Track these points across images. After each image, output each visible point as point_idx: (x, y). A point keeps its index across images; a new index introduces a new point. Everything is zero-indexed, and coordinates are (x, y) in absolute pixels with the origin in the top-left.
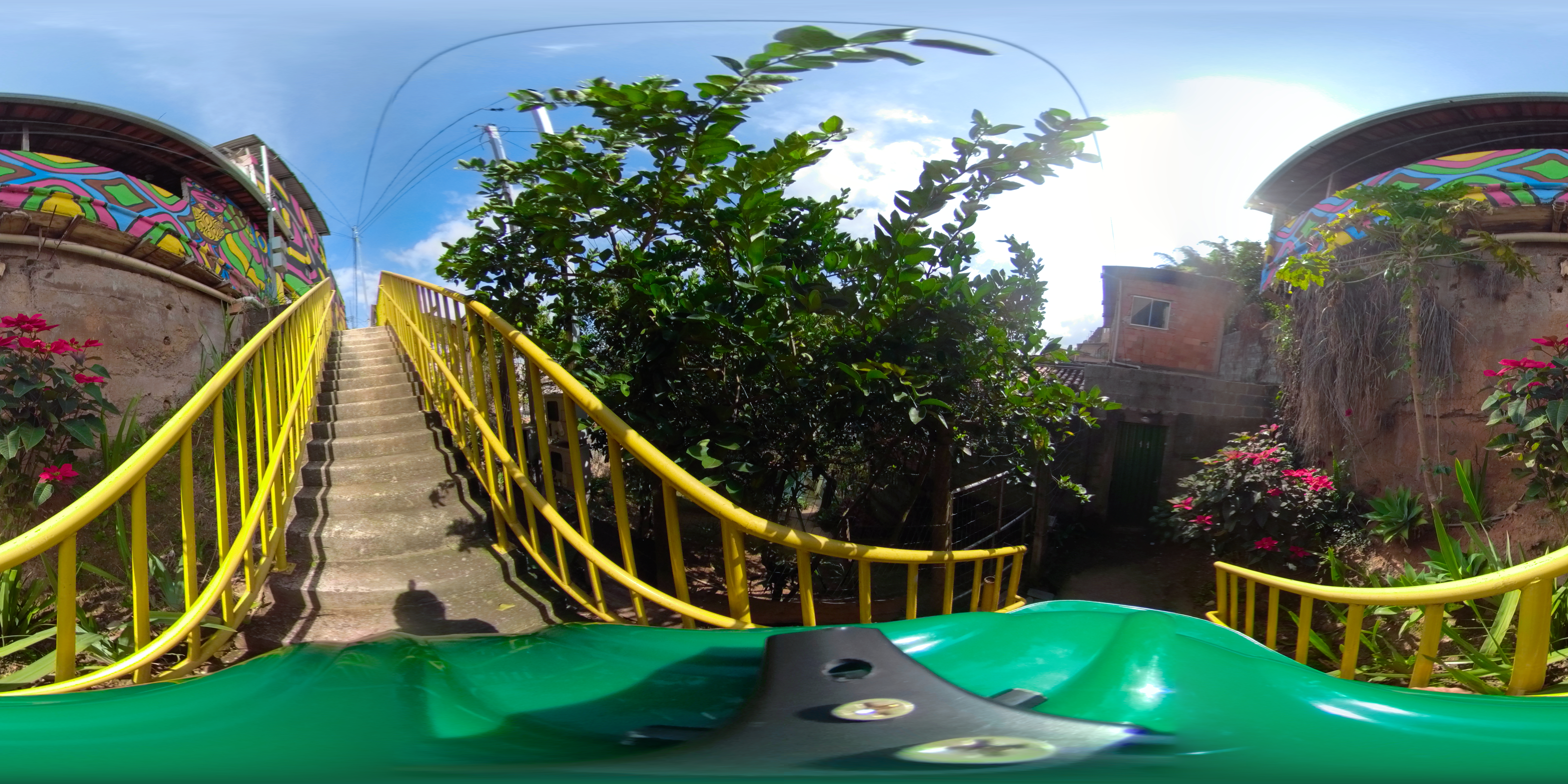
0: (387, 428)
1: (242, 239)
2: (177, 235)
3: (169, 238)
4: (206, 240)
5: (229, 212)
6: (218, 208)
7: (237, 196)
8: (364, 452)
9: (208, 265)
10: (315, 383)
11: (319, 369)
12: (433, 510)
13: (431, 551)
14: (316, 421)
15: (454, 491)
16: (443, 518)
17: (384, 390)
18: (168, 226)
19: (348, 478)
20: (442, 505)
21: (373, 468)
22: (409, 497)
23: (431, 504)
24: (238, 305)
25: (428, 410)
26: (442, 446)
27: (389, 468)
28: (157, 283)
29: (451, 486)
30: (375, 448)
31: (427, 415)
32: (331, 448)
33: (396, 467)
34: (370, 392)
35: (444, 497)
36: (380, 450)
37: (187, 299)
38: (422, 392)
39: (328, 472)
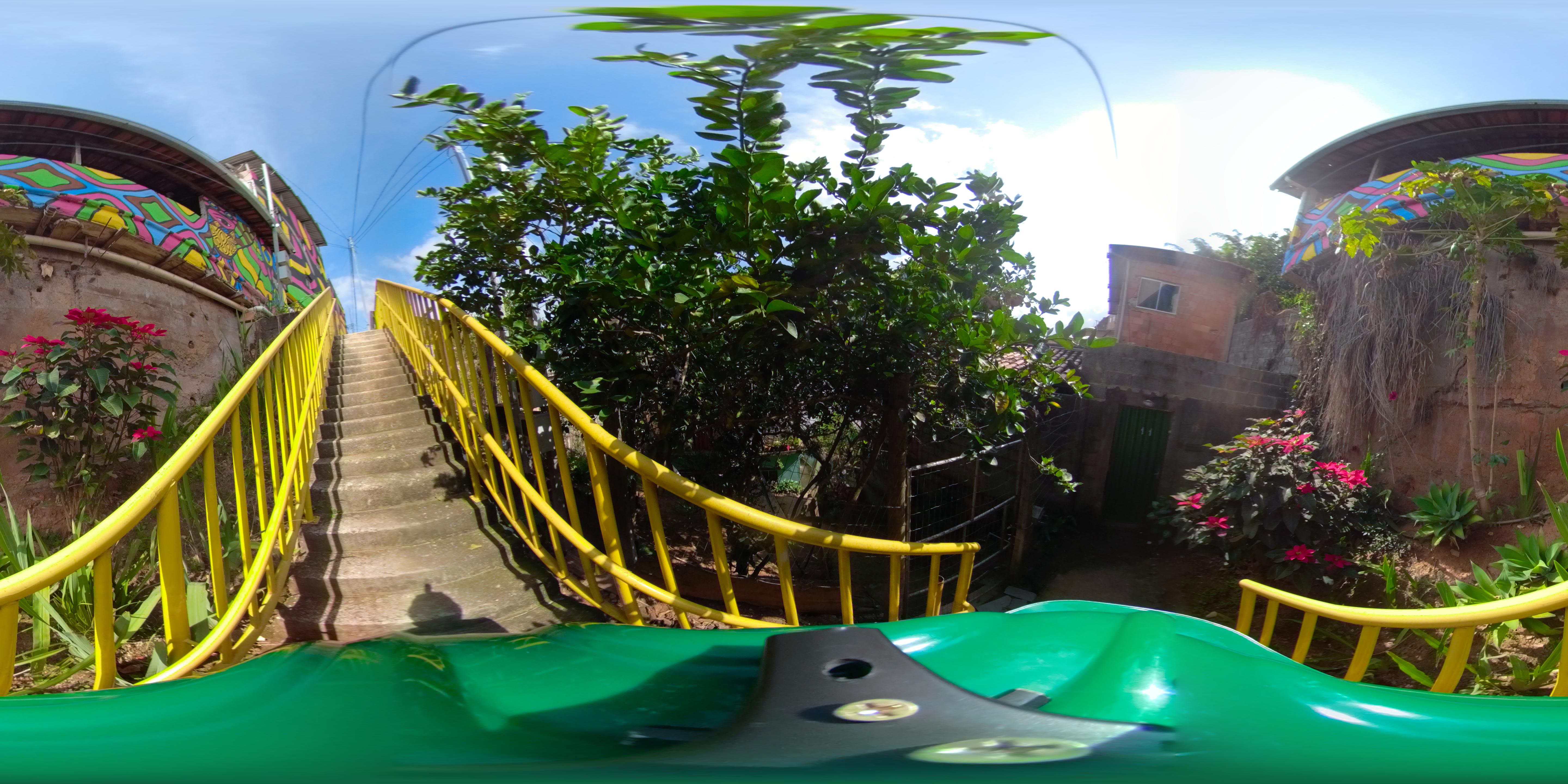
0: (386, 410)
1: (251, 253)
2: (200, 251)
3: (193, 253)
4: (222, 255)
5: (239, 229)
6: (230, 225)
7: (245, 213)
8: (368, 429)
9: (225, 278)
10: (324, 377)
11: (326, 366)
12: (424, 469)
13: (423, 502)
14: (326, 408)
15: (441, 453)
16: (432, 473)
17: (383, 381)
18: (192, 242)
19: (355, 449)
20: (431, 465)
21: (375, 439)
22: (405, 458)
23: (422, 465)
24: (250, 314)
25: (421, 395)
26: (433, 422)
27: (388, 439)
28: (182, 293)
29: (438, 449)
30: (377, 425)
31: (420, 398)
32: (340, 427)
33: (394, 437)
34: (371, 383)
35: (433, 459)
36: (381, 426)
37: (206, 308)
38: (415, 381)
39: (338, 445)
